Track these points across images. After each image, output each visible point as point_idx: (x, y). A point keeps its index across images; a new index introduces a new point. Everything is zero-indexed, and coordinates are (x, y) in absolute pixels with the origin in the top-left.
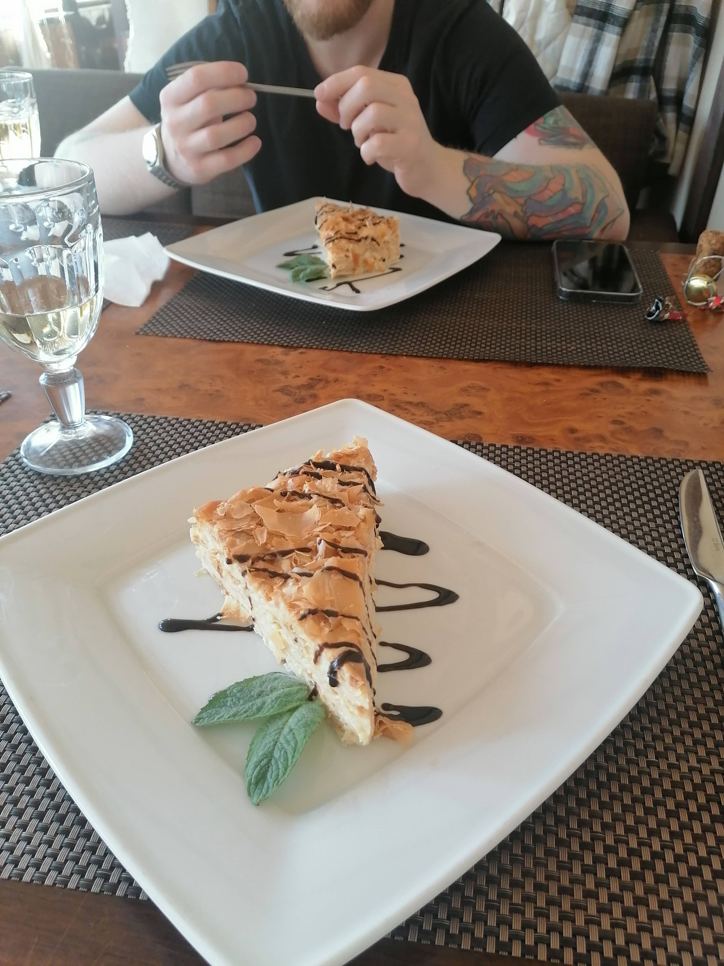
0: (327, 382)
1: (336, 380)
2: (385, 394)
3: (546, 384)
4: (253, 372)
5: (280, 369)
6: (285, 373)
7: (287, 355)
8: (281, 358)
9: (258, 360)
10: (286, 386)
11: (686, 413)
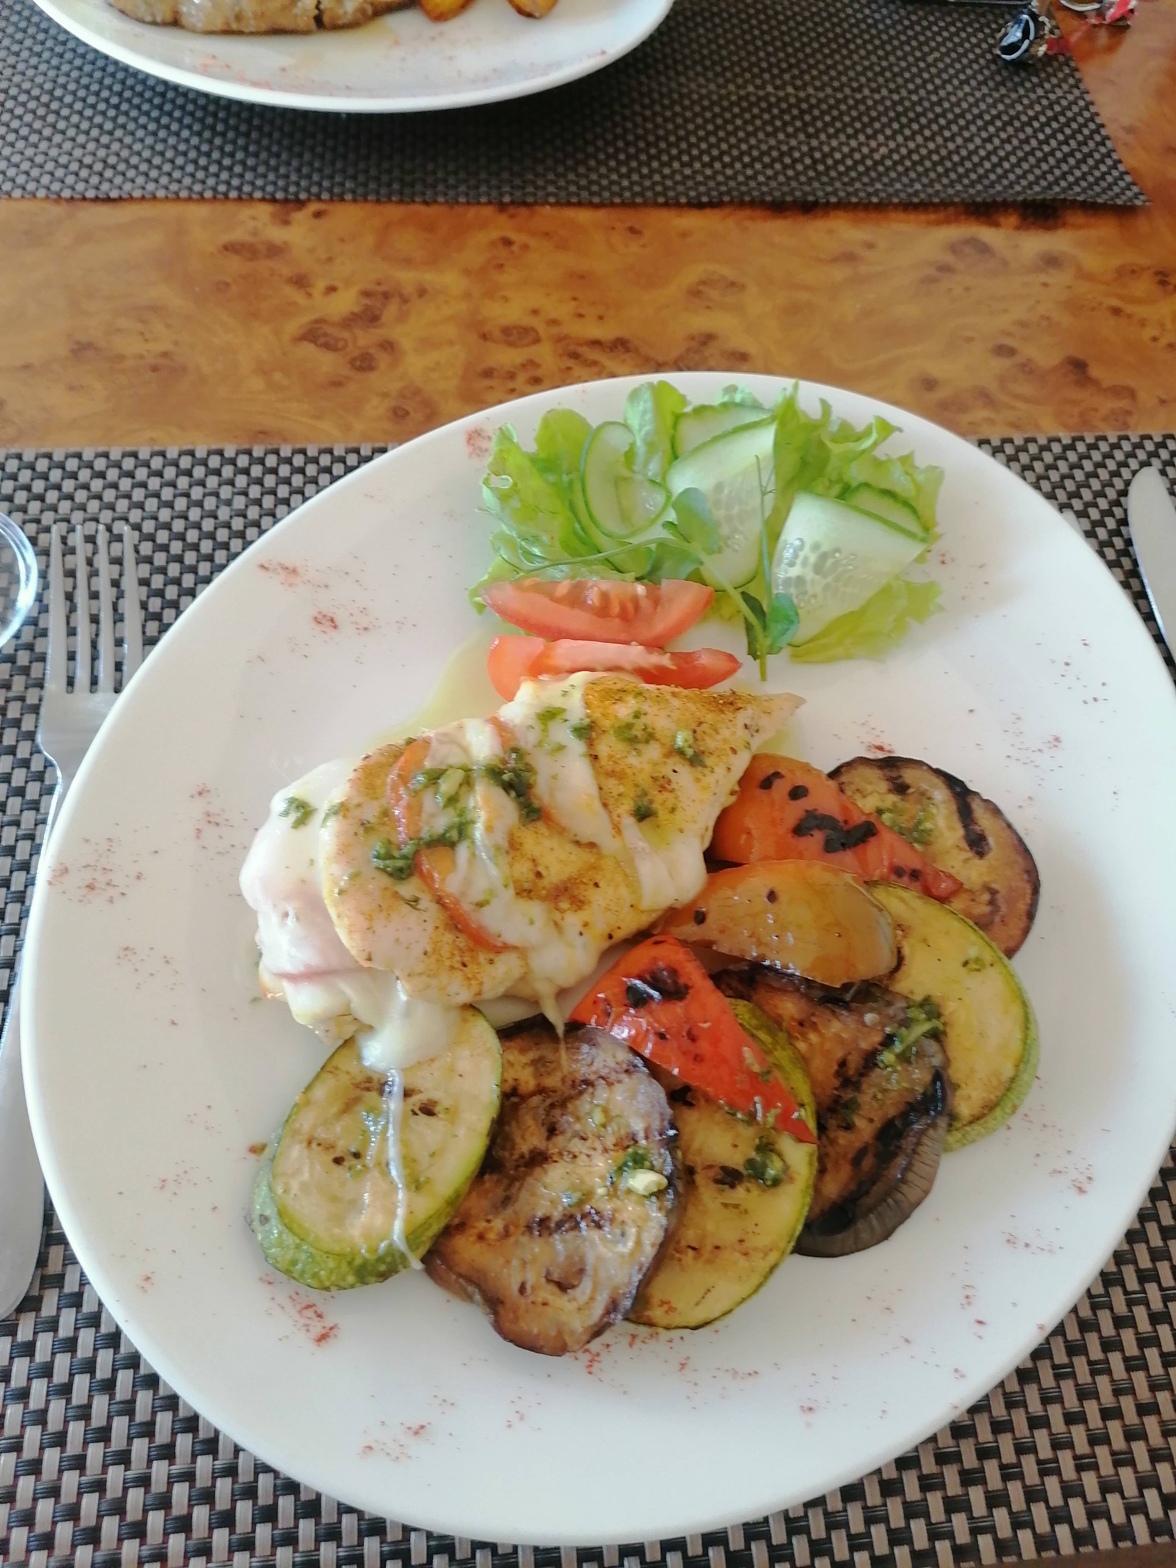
0: (405, 300)
1: (422, 292)
2: (537, 323)
3: (849, 257)
4: (227, 284)
5: (286, 271)
6: (301, 282)
7: (286, 222)
8: (277, 234)
9: (226, 248)
10: (316, 321)
11: (1116, 311)
